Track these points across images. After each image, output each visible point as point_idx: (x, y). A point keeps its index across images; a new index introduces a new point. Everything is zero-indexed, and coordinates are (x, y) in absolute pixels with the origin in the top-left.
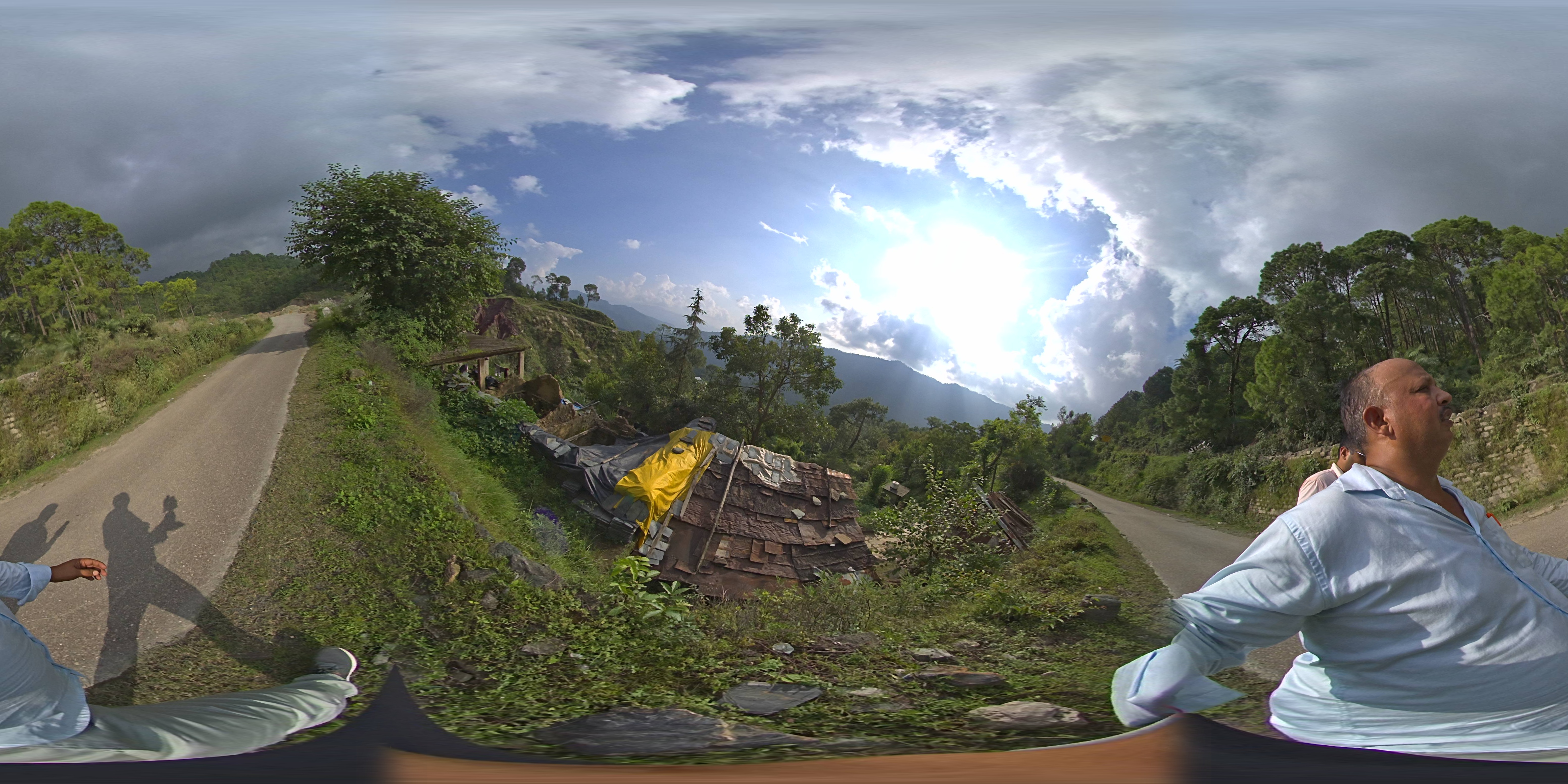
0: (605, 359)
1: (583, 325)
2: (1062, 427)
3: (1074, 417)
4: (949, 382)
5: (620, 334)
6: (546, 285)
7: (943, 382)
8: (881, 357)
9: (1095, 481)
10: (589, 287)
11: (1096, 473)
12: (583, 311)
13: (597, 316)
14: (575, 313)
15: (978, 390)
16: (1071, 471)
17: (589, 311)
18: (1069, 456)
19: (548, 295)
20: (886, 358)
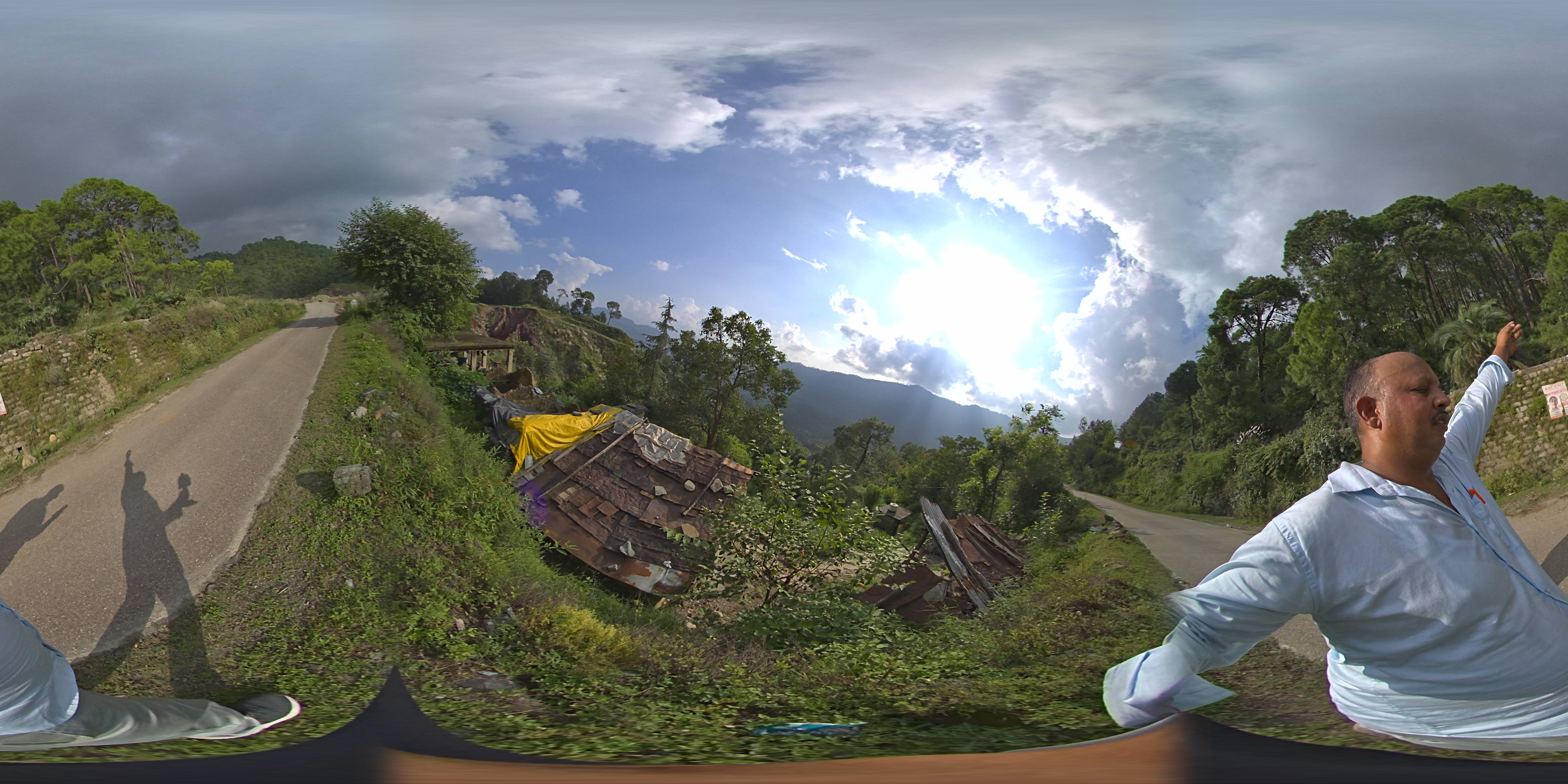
1: (602, 341)
2: (1084, 438)
3: (1095, 426)
4: (969, 403)
6: (571, 299)
7: (963, 404)
8: (900, 382)
9: (1121, 491)
10: (611, 304)
11: (1123, 482)
12: (604, 327)
13: (617, 333)
14: (595, 329)
15: (995, 409)
16: (1096, 482)
17: (610, 328)
18: (1092, 467)
19: (572, 310)
20: (905, 383)
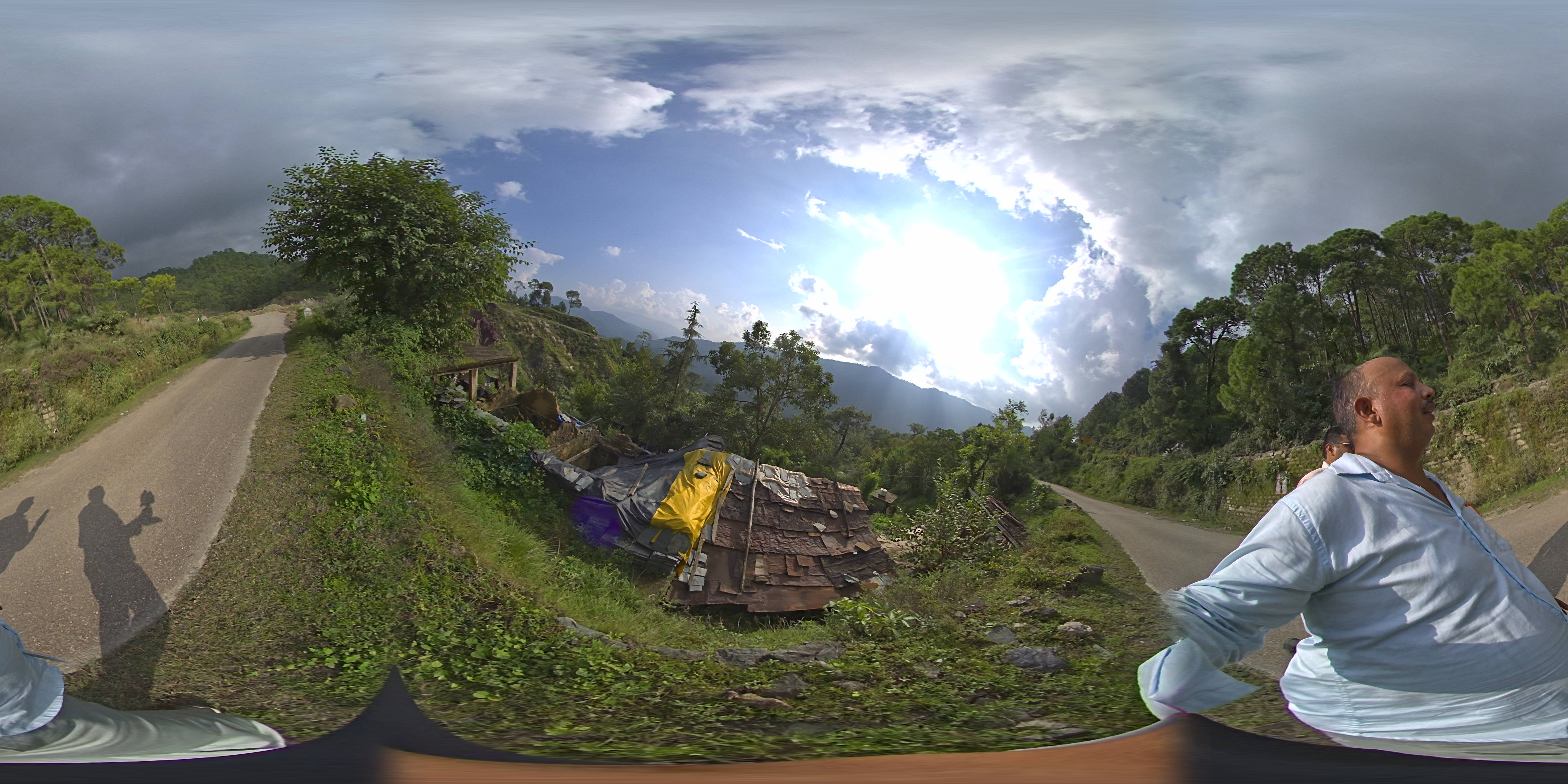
0: (588, 366)
1: (565, 331)
2: (1045, 429)
3: (1054, 420)
4: (929, 387)
5: (601, 340)
6: (529, 291)
7: (922, 387)
8: (860, 363)
9: (1078, 483)
10: (571, 294)
11: (1078, 475)
12: (565, 317)
13: (578, 323)
14: (557, 319)
15: (957, 394)
16: (1056, 474)
17: (571, 318)
18: (1051, 460)
19: (531, 301)
20: (865, 364)
